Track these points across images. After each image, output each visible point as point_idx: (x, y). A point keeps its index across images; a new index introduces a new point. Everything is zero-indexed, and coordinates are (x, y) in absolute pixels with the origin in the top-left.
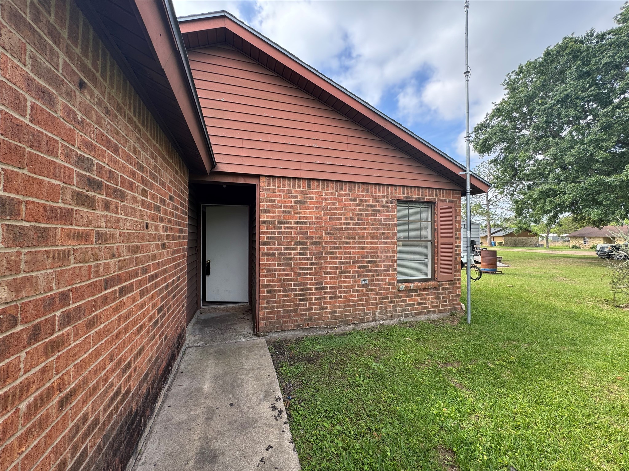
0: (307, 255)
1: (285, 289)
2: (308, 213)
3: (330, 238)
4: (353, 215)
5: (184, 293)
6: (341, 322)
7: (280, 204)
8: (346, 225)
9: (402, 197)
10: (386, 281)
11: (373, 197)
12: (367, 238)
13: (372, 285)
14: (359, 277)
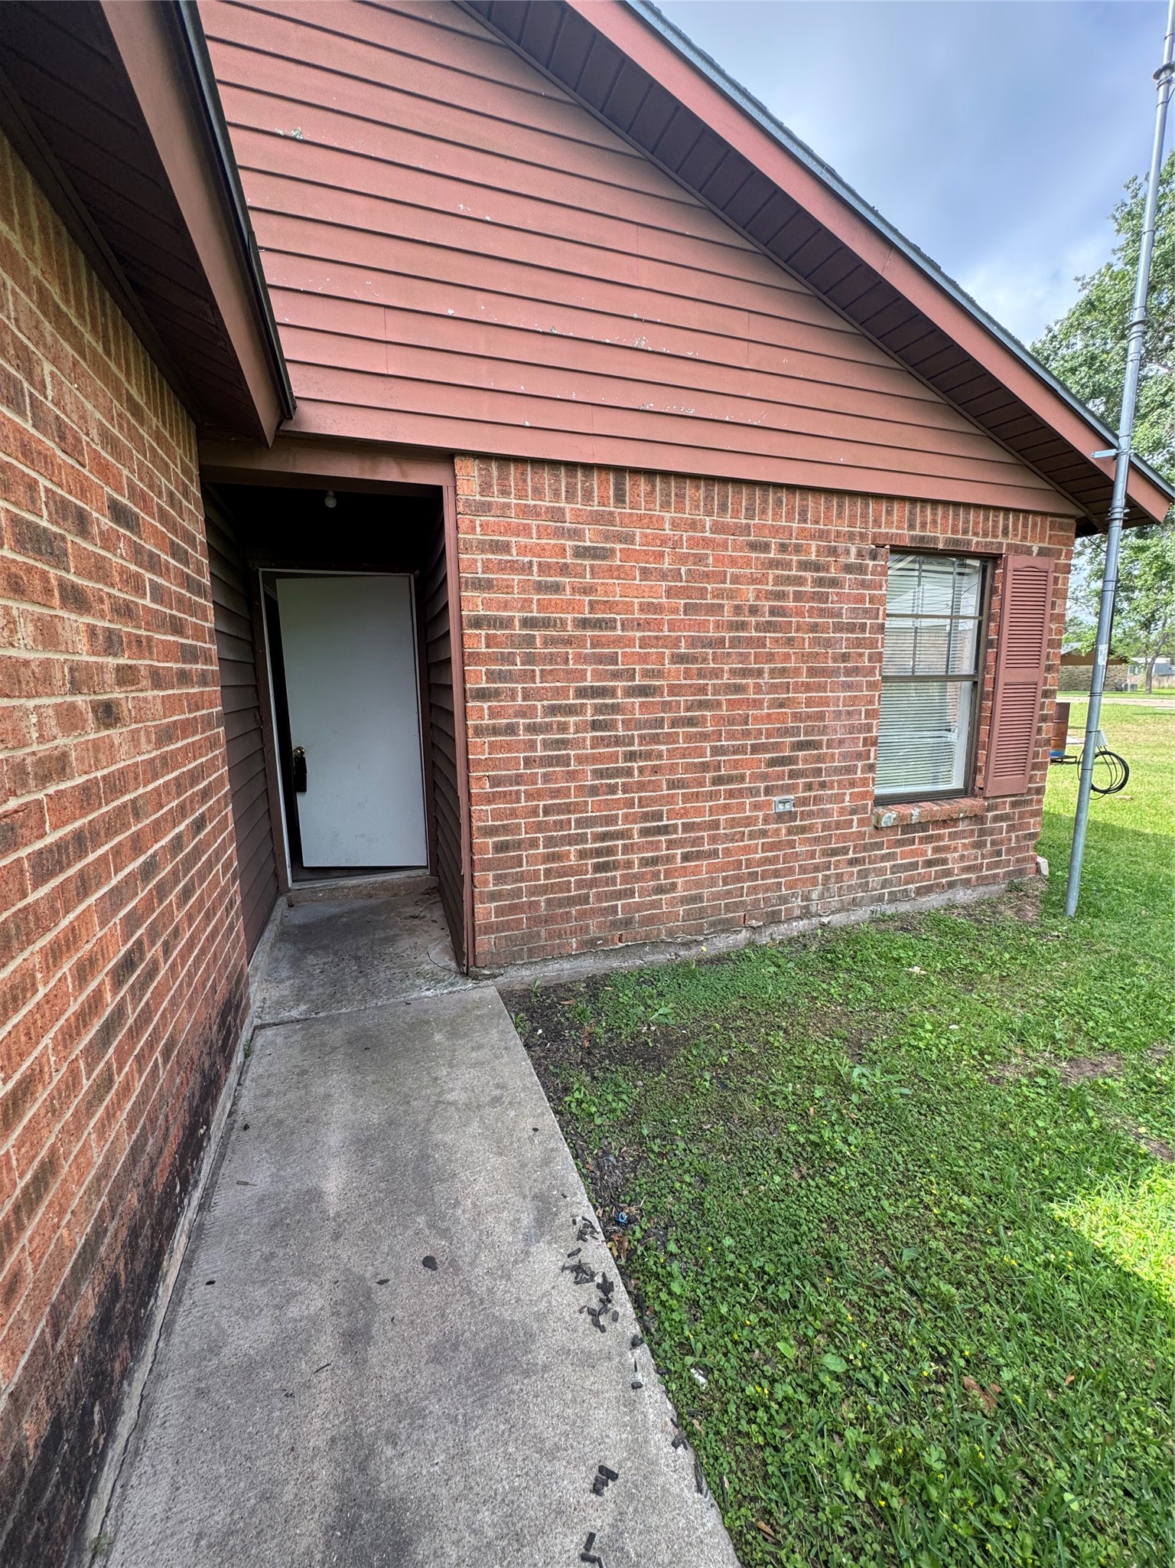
0: (617, 730)
1: (552, 837)
2: (618, 589)
3: (687, 674)
4: (757, 598)
5: (227, 867)
6: (713, 924)
7: (526, 559)
8: (737, 630)
9: (905, 536)
10: (843, 801)
11: (820, 538)
12: (797, 672)
13: (804, 815)
14: (768, 791)
